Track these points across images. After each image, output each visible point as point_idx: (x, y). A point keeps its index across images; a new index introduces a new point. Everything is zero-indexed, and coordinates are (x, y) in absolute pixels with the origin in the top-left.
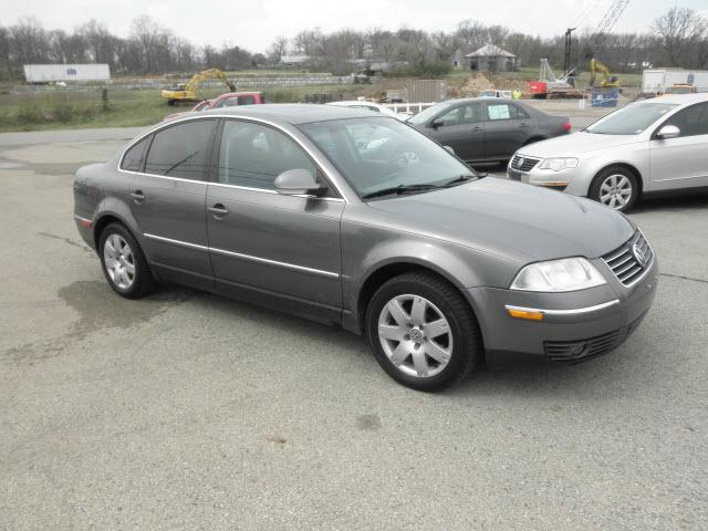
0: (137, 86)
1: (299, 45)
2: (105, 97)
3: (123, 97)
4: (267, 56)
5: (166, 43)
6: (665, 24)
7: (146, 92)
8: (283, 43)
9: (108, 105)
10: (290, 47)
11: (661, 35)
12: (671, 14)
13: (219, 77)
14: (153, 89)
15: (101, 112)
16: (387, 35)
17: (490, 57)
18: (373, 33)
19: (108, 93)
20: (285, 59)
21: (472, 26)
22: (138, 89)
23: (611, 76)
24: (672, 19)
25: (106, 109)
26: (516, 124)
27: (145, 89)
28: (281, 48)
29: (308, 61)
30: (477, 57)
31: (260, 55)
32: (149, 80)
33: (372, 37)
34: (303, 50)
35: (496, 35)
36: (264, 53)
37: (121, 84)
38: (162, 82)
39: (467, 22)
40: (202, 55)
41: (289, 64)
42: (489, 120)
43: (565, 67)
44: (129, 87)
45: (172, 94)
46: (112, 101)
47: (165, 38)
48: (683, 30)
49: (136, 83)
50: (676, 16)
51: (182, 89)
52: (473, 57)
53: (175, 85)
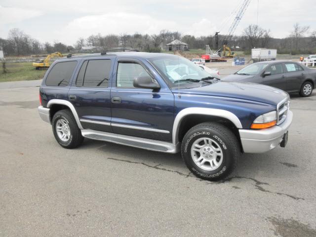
0: (18, 61)
1: (90, 42)
2: (4, 66)
3: (12, 66)
4: (74, 47)
5: (26, 41)
6: (248, 31)
7: (22, 63)
8: (82, 41)
9: (6, 70)
10: (85, 42)
11: (247, 35)
12: (250, 27)
13: (60, 56)
14: (26, 62)
15: (3, 73)
16: (129, 37)
17: (177, 45)
18: (123, 36)
19: (6, 64)
20: (84, 48)
21: (166, 32)
22: (18, 62)
23: (232, 52)
24: (250, 29)
25: (5, 72)
26: (299, 74)
27: (23, 62)
28: (82, 43)
29: (94, 49)
30: (171, 45)
31: (71, 46)
32: (24, 58)
33: (122, 38)
34: (91, 44)
35: (176, 36)
36: (72, 46)
37: (10, 60)
38: (30, 59)
39: (164, 31)
40: (44, 47)
41: (86, 50)
42: (288, 72)
43: (216, 49)
44: (14, 61)
45: (38, 64)
46: (7, 68)
47: (26, 39)
48: (255, 33)
49: (17, 59)
50: (252, 27)
51: (42, 62)
52: (170, 45)
53: (38, 60)
